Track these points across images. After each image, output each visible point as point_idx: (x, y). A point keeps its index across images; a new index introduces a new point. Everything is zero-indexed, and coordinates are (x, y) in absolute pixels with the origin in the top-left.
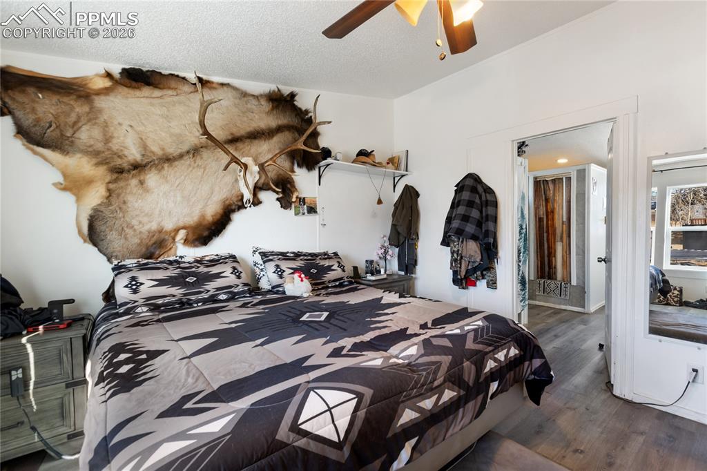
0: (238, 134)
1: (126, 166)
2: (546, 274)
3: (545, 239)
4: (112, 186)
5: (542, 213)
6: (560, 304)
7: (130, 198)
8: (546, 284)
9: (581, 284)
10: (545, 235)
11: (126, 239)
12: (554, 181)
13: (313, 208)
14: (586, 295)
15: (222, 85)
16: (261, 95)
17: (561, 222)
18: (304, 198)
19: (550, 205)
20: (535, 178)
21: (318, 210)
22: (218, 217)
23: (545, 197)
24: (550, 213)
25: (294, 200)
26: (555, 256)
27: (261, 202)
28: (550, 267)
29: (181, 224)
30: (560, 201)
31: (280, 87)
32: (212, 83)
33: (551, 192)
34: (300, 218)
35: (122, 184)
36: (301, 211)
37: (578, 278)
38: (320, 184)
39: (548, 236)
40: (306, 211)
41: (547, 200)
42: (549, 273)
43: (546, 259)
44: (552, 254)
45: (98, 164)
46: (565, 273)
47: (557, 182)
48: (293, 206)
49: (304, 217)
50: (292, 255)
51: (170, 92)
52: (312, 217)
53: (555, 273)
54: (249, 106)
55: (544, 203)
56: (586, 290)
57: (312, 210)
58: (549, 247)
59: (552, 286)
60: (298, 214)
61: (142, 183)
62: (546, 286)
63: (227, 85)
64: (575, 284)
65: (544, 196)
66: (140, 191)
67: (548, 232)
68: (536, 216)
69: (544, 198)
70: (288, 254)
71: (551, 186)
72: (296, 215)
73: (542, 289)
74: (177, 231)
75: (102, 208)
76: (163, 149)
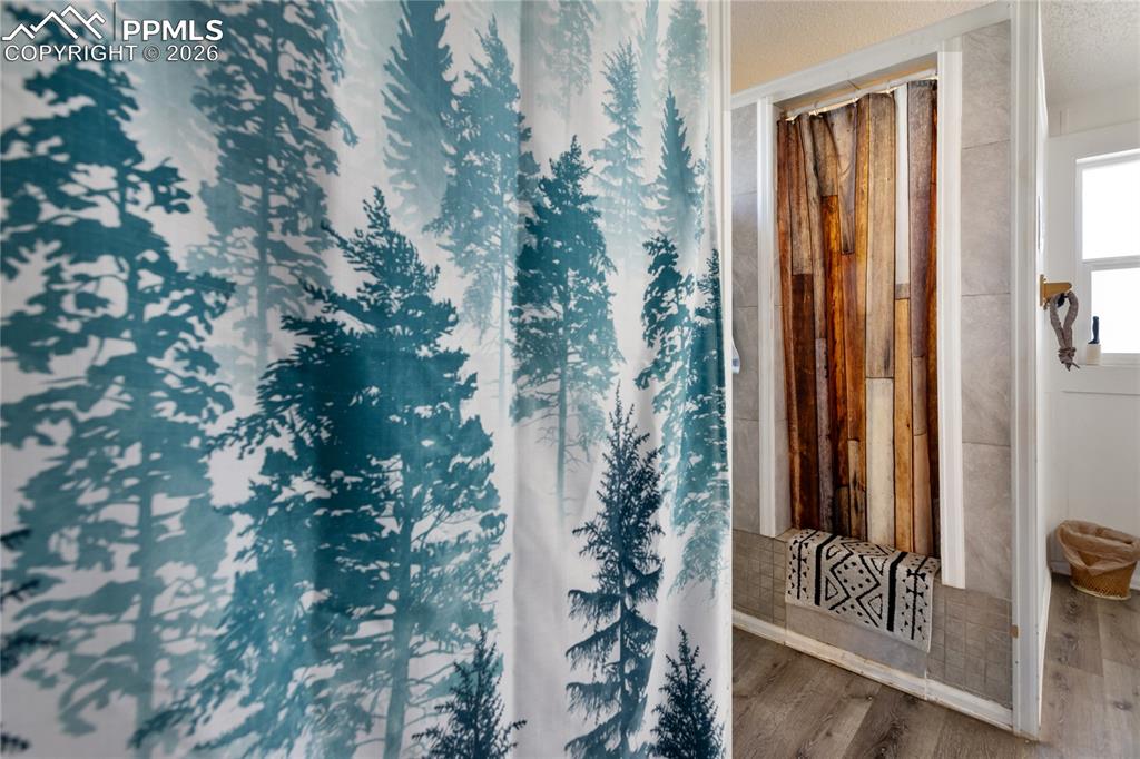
2: (825, 511)
3: (820, 364)
5: (806, 255)
6: (888, 661)
8: (826, 565)
9: (992, 586)
10: (820, 346)
12: (855, 113)
14: (1017, 642)
17: (886, 288)
19: (840, 222)
20: (782, 107)
23: (820, 190)
24: (840, 254)
26: (859, 437)
28: (839, 481)
30: (882, 198)
33: (845, 164)
37: (973, 554)
39: (830, 354)
41: (826, 203)
42: (835, 503)
43: (824, 446)
44: (846, 426)
46: (905, 516)
47: (869, 112)
53: (862, 509)
55: (815, 212)
56: (1017, 621)
58: (834, 400)
59: (852, 575)
62: (825, 571)
64: (961, 584)
65: (813, 183)
67: (829, 334)
68: (783, 271)
69: (813, 193)
71: (843, 135)
73: (809, 581)
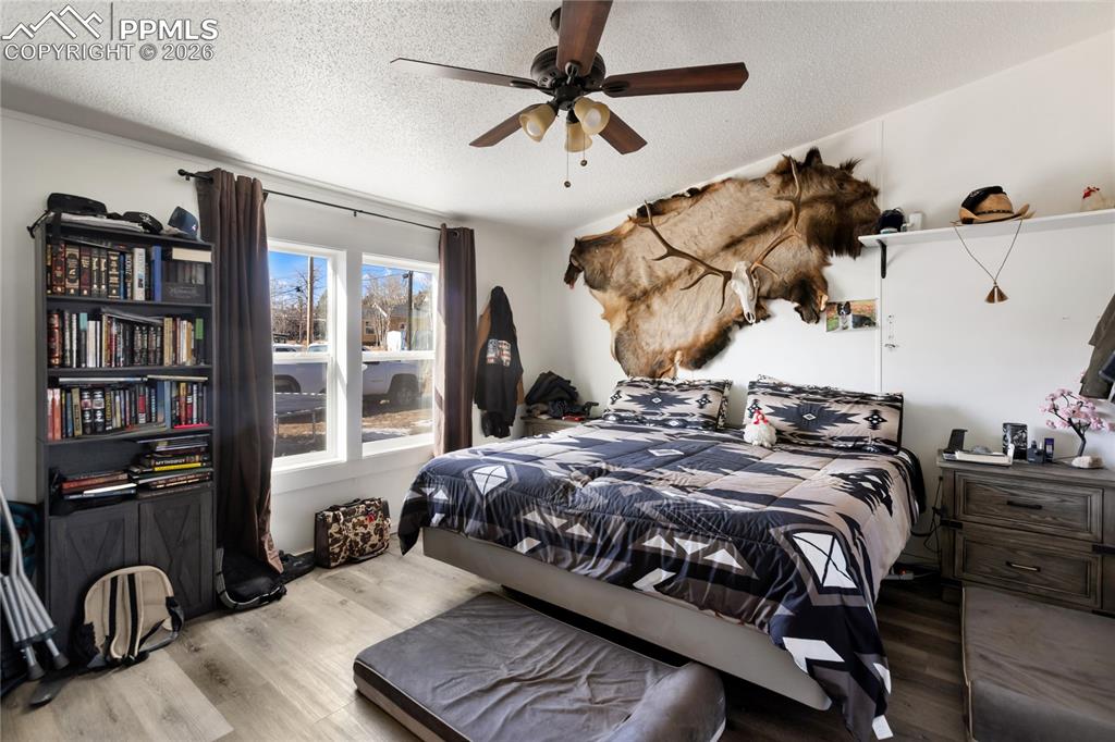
0: (738, 234)
1: (638, 293)
4: (630, 312)
7: (640, 322)
11: (638, 358)
13: (868, 318)
15: (724, 182)
16: (768, 174)
18: (848, 303)
21: (878, 321)
22: (711, 336)
25: (823, 307)
27: (769, 316)
29: (676, 346)
31: (787, 154)
32: (713, 185)
34: (837, 336)
35: (635, 310)
36: (841, 324)
38: (884, 274)
40: (850, 324)
45: (621, 295)
48: (824, 316)
49: (845, 333)
50: (790, 389)
51: (673, 214)
52: (864, 332)
54: (752, 194)
57: (864, 321)
60: (833, 329)
61: (648, 307)
63: (729, 179)
66: (647, 315)
70: (784, 389)
72: (828, 331)
74: (674, 352)
75: (622, 332)
76: (666, 272)
